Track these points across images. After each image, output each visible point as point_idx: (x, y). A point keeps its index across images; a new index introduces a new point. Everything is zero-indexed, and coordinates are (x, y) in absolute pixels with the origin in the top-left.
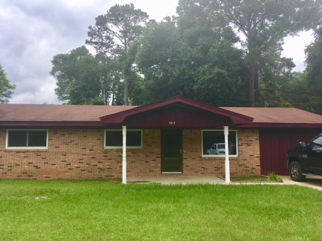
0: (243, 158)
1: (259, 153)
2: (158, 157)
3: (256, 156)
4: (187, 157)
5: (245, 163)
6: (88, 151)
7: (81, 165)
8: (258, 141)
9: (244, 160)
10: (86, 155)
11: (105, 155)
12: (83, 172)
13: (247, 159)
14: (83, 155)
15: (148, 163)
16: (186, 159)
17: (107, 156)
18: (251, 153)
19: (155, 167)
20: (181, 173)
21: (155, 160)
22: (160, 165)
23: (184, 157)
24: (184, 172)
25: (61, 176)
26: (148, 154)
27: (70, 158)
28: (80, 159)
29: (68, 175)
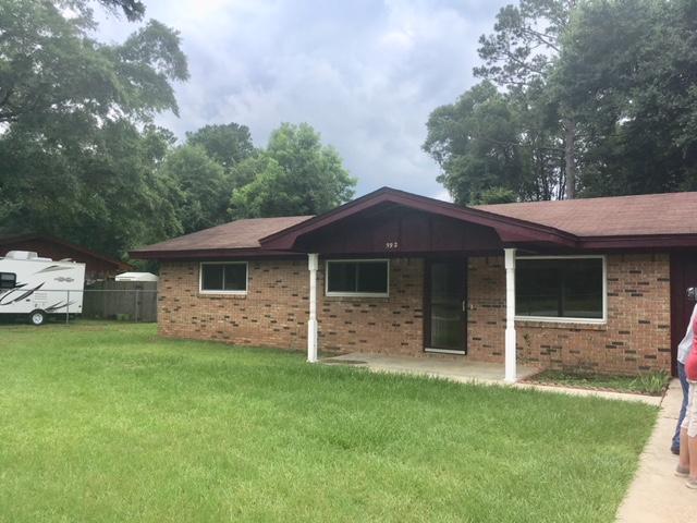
0: (620, 329)
1: (667, 315)
2: (416, 317)
3: (657, 323)
4: (476, 319)
5: (624, 341)
6: (301, 301)
7: (291, 324)
8: (667, 285)
9: (621, 333)
10: (297, 307)
11: (326, 307)
12: (295, 337)
13: (631, 330)
14: (293, 306)
15: (398, 328)
16: (474, 322)
17: (329, 310)
18: (644, 315)
19: (412, 336)
20: (463, 353)
21: (411, 323)
22: (420, 332)
23: (470, 319)
24: (471, 352)
25: (264, 341)
26: (398, 310)
27: (276, 310)
28: (290, 314)
29: (272, 341)
